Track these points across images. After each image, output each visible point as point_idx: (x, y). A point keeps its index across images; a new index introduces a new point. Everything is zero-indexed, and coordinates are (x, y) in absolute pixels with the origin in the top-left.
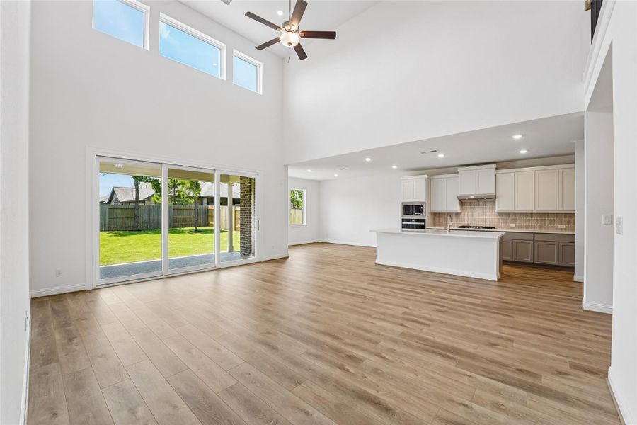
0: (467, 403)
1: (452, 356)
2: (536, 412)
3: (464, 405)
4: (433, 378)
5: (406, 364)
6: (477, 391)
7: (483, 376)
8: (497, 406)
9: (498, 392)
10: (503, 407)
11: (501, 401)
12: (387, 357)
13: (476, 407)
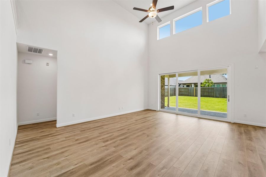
0: (67, 157)
1: (93, 166)
2: (45, 172)
3: (67, 156)
4: (84, 154)
5: (95, 151)
6: (68, 162)
7: (72, 169)
8: (58, 164)
9: (62, 168)
10: (57, 165)
11: (58, 166)
12: (103, 148)
13: (64, 158)
